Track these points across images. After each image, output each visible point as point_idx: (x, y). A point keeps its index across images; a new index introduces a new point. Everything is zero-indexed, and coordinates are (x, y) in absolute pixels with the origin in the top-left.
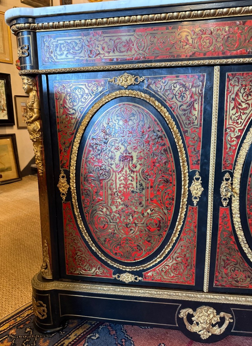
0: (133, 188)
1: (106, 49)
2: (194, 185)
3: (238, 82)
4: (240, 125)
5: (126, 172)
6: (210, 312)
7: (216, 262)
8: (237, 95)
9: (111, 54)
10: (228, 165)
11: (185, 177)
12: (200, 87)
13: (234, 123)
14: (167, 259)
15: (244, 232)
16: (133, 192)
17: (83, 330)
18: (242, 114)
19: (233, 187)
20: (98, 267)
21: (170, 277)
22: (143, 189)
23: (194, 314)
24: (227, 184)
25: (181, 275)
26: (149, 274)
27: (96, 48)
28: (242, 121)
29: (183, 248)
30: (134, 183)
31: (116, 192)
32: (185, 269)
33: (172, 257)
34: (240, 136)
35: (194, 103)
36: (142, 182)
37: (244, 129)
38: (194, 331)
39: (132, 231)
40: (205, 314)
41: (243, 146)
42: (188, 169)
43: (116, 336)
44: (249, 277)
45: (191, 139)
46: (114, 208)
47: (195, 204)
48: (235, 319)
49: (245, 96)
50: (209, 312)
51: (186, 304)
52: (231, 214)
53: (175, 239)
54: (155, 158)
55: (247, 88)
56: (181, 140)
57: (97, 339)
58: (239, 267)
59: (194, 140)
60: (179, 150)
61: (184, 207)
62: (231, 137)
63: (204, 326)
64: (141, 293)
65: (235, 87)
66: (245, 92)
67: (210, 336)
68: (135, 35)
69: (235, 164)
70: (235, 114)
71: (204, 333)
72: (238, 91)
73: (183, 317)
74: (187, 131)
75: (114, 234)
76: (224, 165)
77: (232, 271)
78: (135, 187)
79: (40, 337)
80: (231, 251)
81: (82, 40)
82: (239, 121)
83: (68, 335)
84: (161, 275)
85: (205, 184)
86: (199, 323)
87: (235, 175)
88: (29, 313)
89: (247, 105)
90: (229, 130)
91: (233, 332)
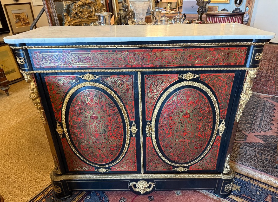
0: (100, 131)
1: (74, 61)
2: (132, 128)
3: (151, 79)
4: (153, 100)
5: (95, 124)
7: (147, 161)
8: (151, 86)
9: (78, 63)
10: (149, 118)
11: (127, 124)
12: (131, 82)
13: (150, 99)
14: (122, 161)
15: (158, 147)
16: (100, 133)
17: (82, 195)
18: (154, 95)
19: (152, 128)
20: (86, 166)
21: (124, 168)
22: (106, 132)
23: (137, 184)
24: (148, 127)
25: (130, 167)
26: (114, 168)
27: (68, 60)
28: (154, 98)
29: (129, 156)
30: (100, 129)
31: (91, 134)
32: (131, 164)
33: (125, 160)
34: (154, 105)
35: (128, 89)
36: (104, 129)
37: (155, 102)
38: (137, 191)
39: (102, 151)
40: (142, 184)
41: (155, 110)
42: (129, 120)
43: (100, 196)
44: (163, 166)
46: (91, 141)
47: (134, 136)
48: (156, 185)
49: (155, 86)
50: (143, 183)
51: (132, 180)
52: (152, 140)
53: (125, 152)
54: (111, 117)
55: (156, 82)
56: (124, 107)
58: (158, 162)
59: (130, 107)
60: (123, 112)
61: (128, 138)
63: (142, 189)
64: (110, 177)
65: (149, 82)
66: (155, 84)
67: (145, 192)
68: (90, 53)
69: (152, 118)
70: (150, 95)
71: (142, 191)
72: (151, 84)
73: (132, 186)
75: (92, 152)
76: (146, 118)
77: (154, 164)
78: (101, 131)
79: (59, 201)
80: (153, 155)
81: (58, 55)
83: (74, 199)
85: (138, 127)
86: (139, 187)
87: (152, 123)
88: (51, 189)
89: (156, 91)
90: (148, 102)
91: (156, 190)
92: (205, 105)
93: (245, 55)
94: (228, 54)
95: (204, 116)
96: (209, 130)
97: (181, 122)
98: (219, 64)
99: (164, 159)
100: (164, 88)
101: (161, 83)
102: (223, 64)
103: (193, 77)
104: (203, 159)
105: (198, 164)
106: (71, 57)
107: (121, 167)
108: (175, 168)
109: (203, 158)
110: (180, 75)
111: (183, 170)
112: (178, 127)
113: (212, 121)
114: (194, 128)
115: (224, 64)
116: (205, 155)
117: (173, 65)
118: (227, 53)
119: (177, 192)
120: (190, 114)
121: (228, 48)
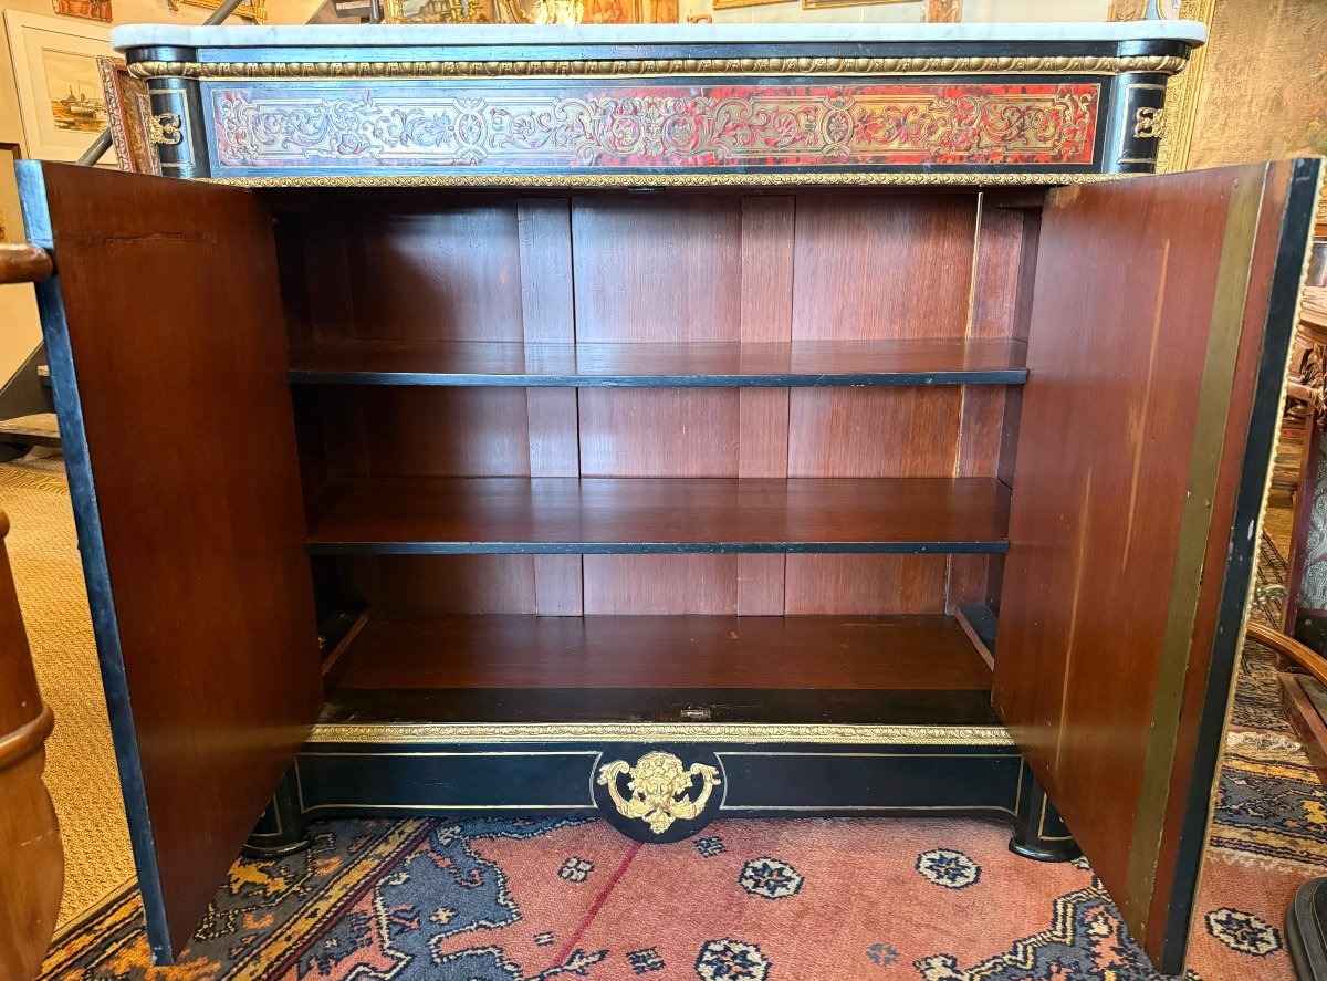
1: (386, 135)
6: (667, 764)
9: (399, 147)
23: (633, 775)
27: (361, 131)
38: (636, 815)
40: (658, 769)
48: (726, 778)
50: (665, 766)
51: (614, 751)
57: (405, 882)
63: (658, 799)
67: (672, 824)
68: (456, 103)
71: (658, 817)
73: (607, 784)
81: (323, 110)
86: (646, 794)
91: (723, 810)
93: (1093, 117)
94: (1023, 114)
98: (987, 160)
102: (1005, 157)
106: (374, 119)
115: (1008, 160)
117: (798, 160)
118: (1019, 110)
121: (1021, 85)
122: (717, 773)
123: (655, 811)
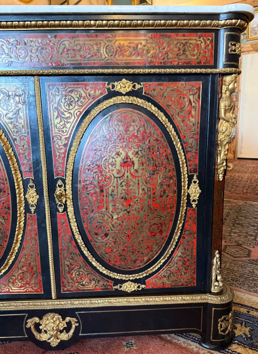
2: (29, 194)
3: (58, 92)
4: (65, 134)
6: (56, 318)
7: (61, 268)
8: (59, 104)
10: (60, 172)
11: (18, 185)
12: (23, 96)
13: (59, 131)
14: (13, 269)
15: (81, 236)
18: (66, 123)
19: (67, 193)
21: (17, 287)
23: (41, 323)
24: (60, 190)
25: (29, 284)
28: (67, 130)
29: (26, 257)
32: (31, 277)
33: (18, 267)
34: (67, 144)
35: (19, 111)
37: (69, 137)
38: (44, 339)
40: (51, 320)
41: (70, 153)
42: (22, 176)
44: (93, 279)
45: (20, 147)
47: (33, 212)
48: (81, 323)
49: (66, 106)
50: (54, 319)
51: (32, 313)
52: (69, 219)
53: (17, 248)
55: (67, 97)
56: (11, 148)
58: (83, 271)
59: (24, 148)
60: (9, 158)
61: (22, 215)
62: (58, 145)
63: (52, 333)
65: (56, 97)
66: (66, 102)
67: (59, 343)
69: (66, 172)
70: (60, 122)
71: (53, 340)
72: (59, 100)
73: (30, 327)
74: (15, 139)
76: (55, 172)
77: (76, 275)
80: (73, 255)
82: (64, 129)
84: (8, 286)
85: (40, 192)
86: (47, 331)
87: (67, 182)
89: (69, 115)
90: (56, 139)
91: (81, 336)
92: (158, 142)
93: (212, 46)
94: (184, 45)
95: (158, 164)
96: (171, 195)
97: (119, 176)
98: (171, 64)
99: (95, 263)
100: (83, 110)
101: (76, 99)
102: (179, 62)
103: (131, 87)
104: (170, 262)
105: (162, 273)
107: (10, 285)
108: (119, 285)
109: (169, 258)
110: (108, 84)
111: (133, 290)
112: (114, 187)
113: (174, 176)
114: (144, 189)
115: (180, 64)
116: (173, 252)
117: (95, 64)
118: (182, 43)
119: (127, 344)
120: (133, 160)
121: (183, 33)
122: (76, 321)
123: (51, 337)
